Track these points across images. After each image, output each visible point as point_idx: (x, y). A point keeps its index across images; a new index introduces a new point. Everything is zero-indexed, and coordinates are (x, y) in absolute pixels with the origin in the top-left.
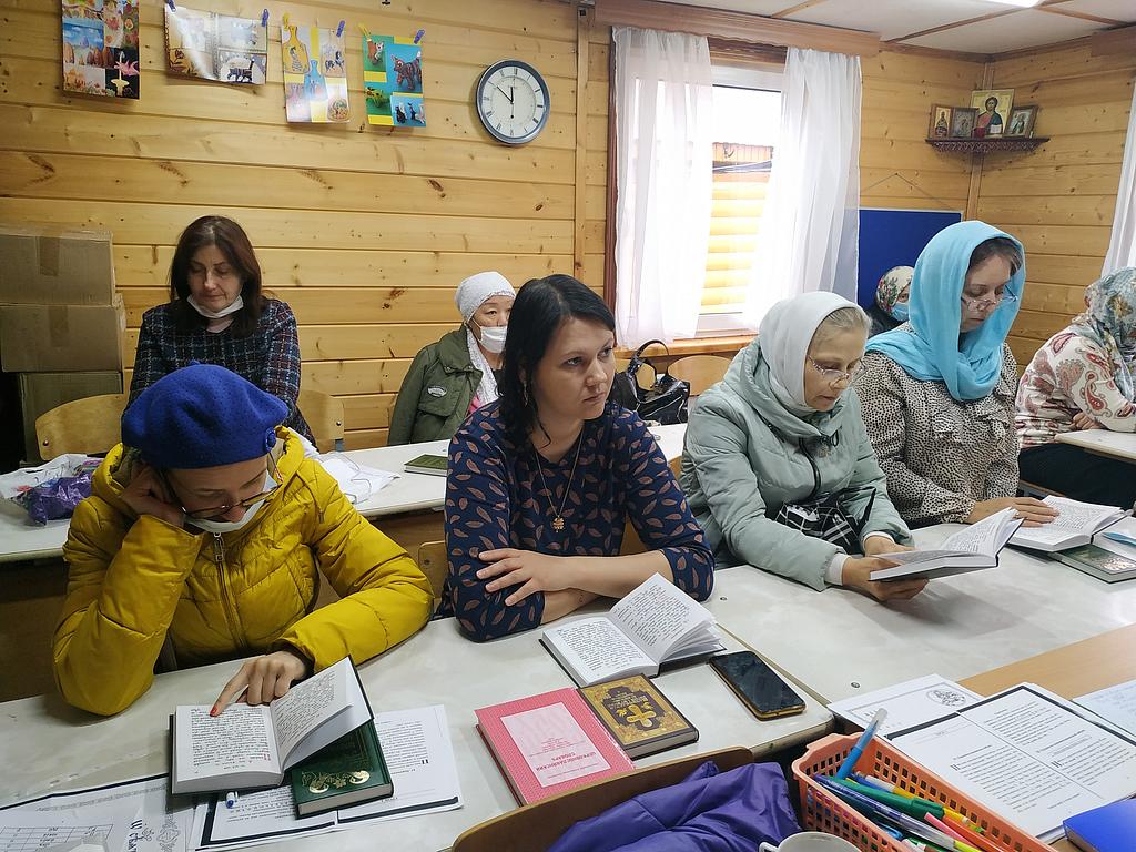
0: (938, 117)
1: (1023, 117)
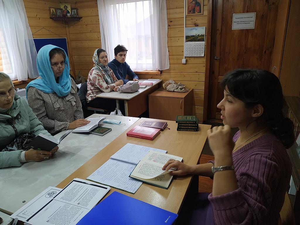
0: (52, 11)
1: (75, 11)
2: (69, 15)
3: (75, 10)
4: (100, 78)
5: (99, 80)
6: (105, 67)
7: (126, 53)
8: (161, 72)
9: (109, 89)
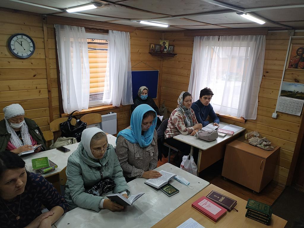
0: (152, 47)
2: (165, 50)
3: (172, 47)
4: (180, 120)
5: (179, 122)
6: (187, 109)
7: (212, 96)
8: (246, 121)
9: (187, 133)
